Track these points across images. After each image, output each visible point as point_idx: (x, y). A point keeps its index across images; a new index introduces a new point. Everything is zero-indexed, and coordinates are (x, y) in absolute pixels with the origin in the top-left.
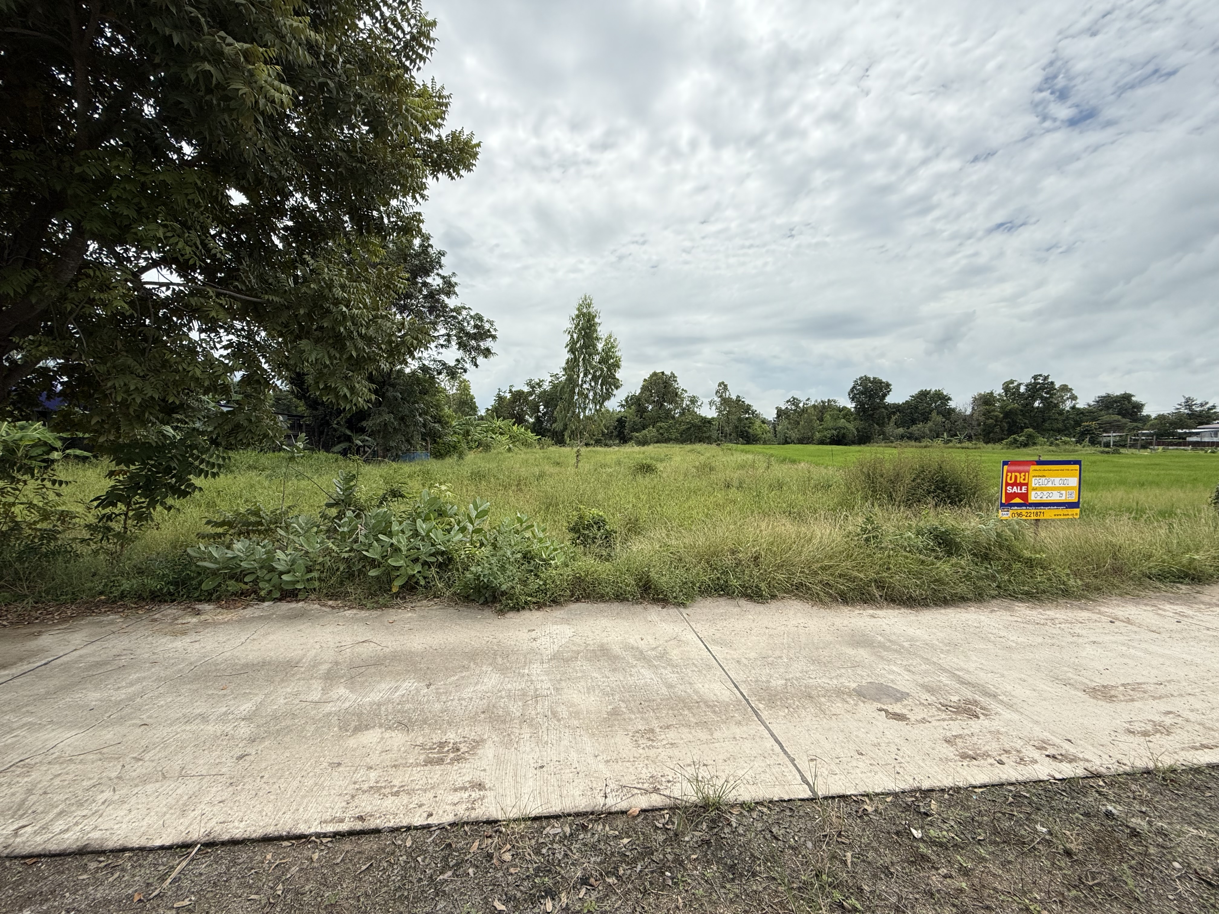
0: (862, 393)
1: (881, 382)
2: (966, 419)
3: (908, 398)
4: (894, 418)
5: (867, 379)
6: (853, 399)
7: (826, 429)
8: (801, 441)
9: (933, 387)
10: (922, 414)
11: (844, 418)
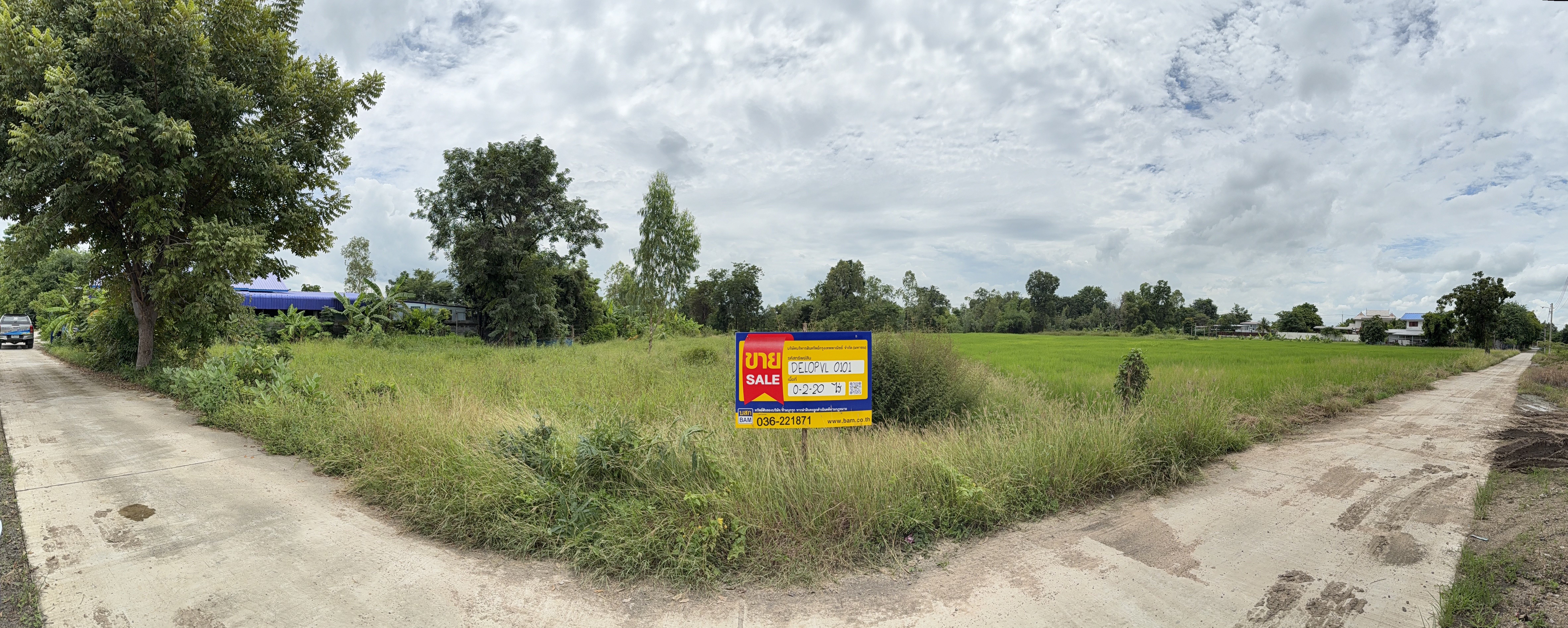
0: (1037, 286)
1: (1051, 277)
2: (1116, 311)
3: (1077, 293)
4: (1065, 309)
5: (1040, 273)
6: (1029, 291)
7: (1006, 318)
8: (985, 329)
9: (1094, 285)
10: (1087, 307)
11: (1023, 309)
